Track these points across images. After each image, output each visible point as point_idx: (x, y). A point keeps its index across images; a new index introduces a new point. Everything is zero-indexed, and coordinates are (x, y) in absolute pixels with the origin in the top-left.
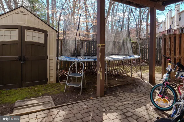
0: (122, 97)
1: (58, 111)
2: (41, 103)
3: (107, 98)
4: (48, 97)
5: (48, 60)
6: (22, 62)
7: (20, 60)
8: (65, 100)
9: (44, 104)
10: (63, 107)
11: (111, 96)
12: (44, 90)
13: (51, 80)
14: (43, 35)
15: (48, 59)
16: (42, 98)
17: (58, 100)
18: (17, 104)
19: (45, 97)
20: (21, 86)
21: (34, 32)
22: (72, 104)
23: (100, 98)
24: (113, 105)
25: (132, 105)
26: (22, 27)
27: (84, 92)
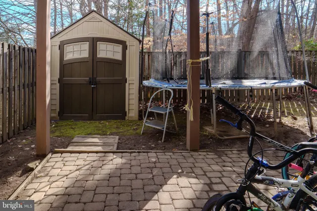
0: (231, 158)
1: (115, 157)
2: (101, 143)
3: (200, 155)
4: (115, 138)
5: (127, 85)
6: (93, 86)
7: (90, 83)
8: (135, 146)
9: (105, 145)
10: (124, 154)
11: (209, 153)
12: (117, 127)
13: (131, 115)
14: (119, 48)
15: (126, 82)
16: (106, 137)
17: (126, 144)
18: (75, 140)
19: (112, 136)
20: (91, 118)
21: (115, 45)
22: (139, 152)
23: (189, 152)
24: (201, 168)
25: (237, 175)
26: (93, 38)
27: (170, 138)
